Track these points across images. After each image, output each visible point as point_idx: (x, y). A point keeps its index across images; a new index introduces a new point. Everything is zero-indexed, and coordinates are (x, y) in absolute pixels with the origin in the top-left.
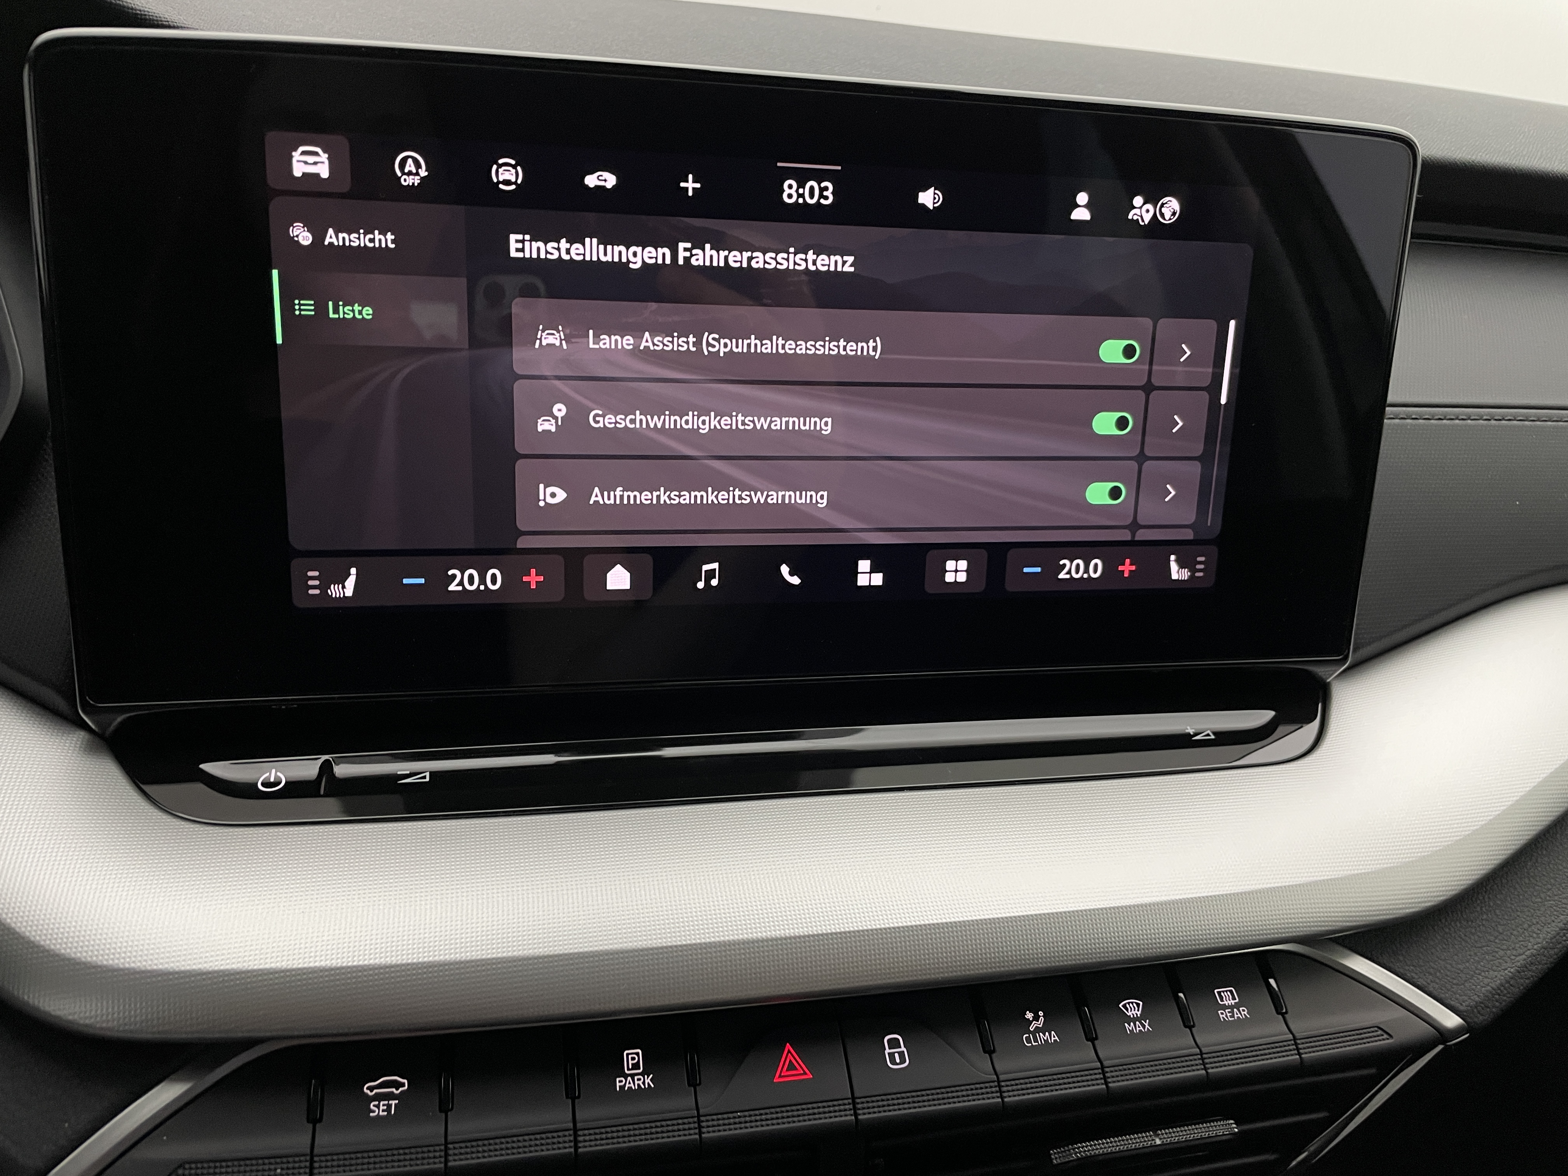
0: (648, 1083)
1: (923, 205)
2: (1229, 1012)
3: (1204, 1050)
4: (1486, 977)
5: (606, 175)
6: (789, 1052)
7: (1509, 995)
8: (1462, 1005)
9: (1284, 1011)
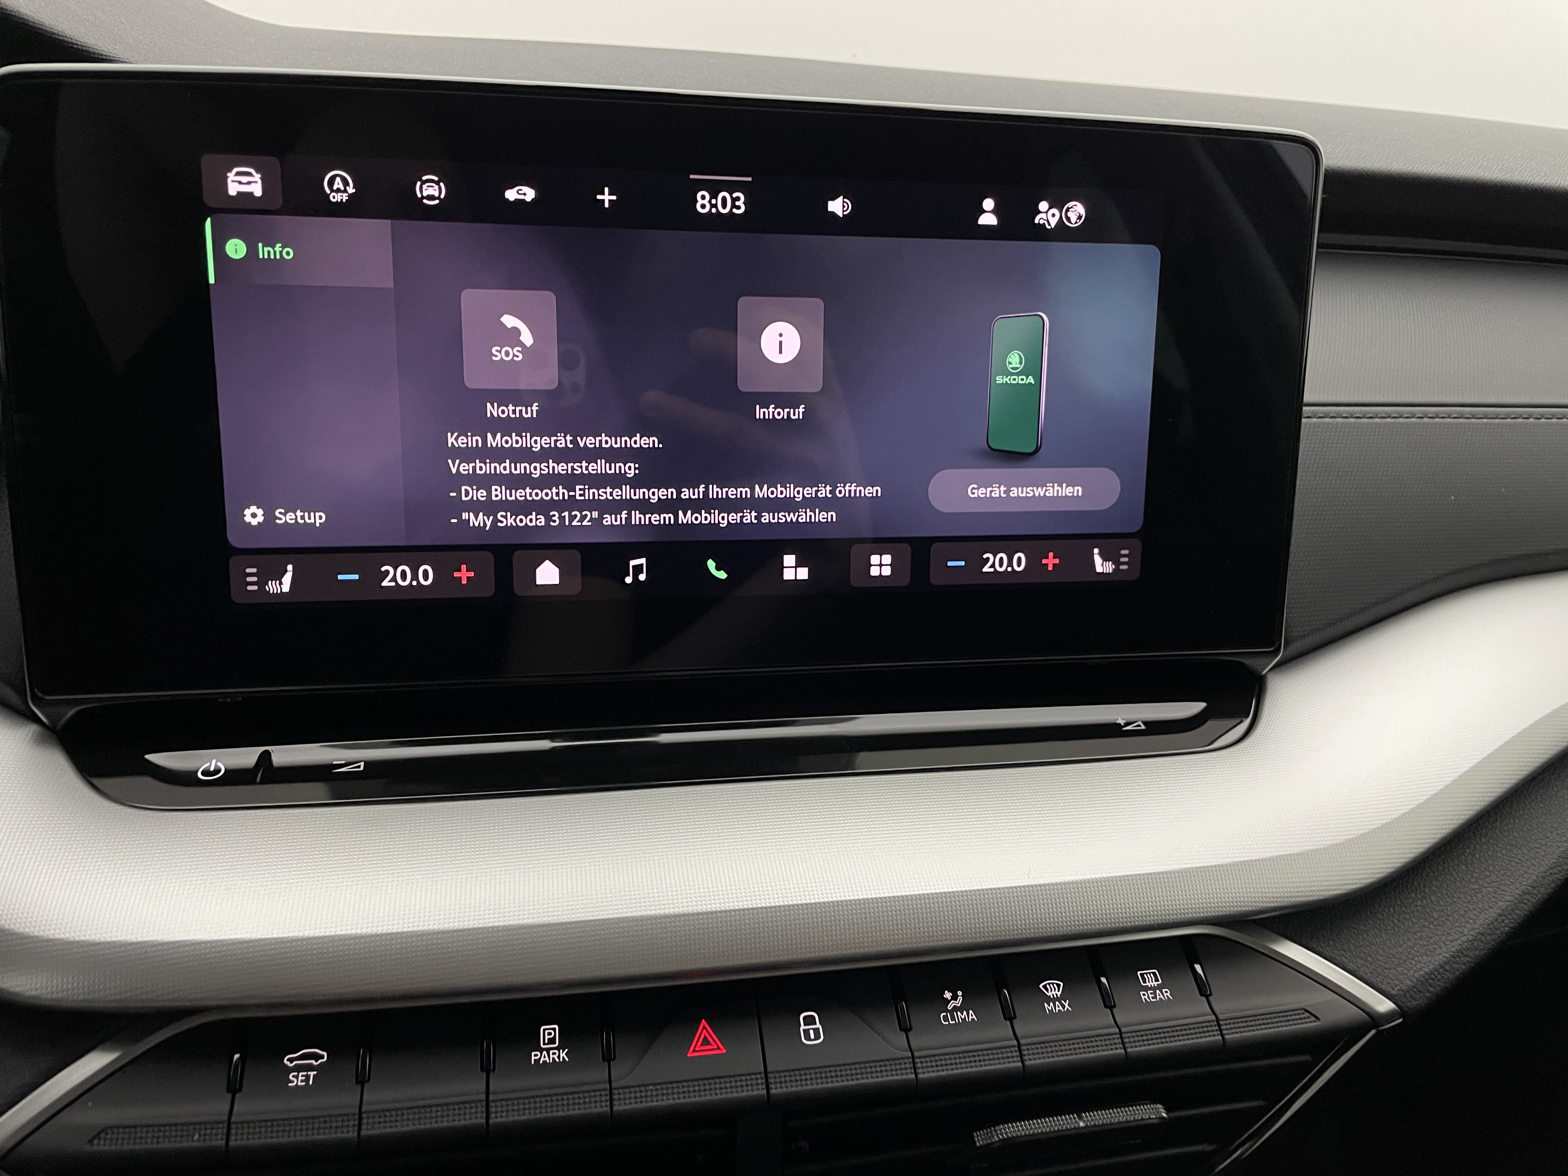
0: (563, 1058)
1: (833, 213)
3: (1124, 1029)
4: (1420, 962)
5: (525, 189)
6: (704, 1027)
7: (1443, 980)
9: (1208, 993)
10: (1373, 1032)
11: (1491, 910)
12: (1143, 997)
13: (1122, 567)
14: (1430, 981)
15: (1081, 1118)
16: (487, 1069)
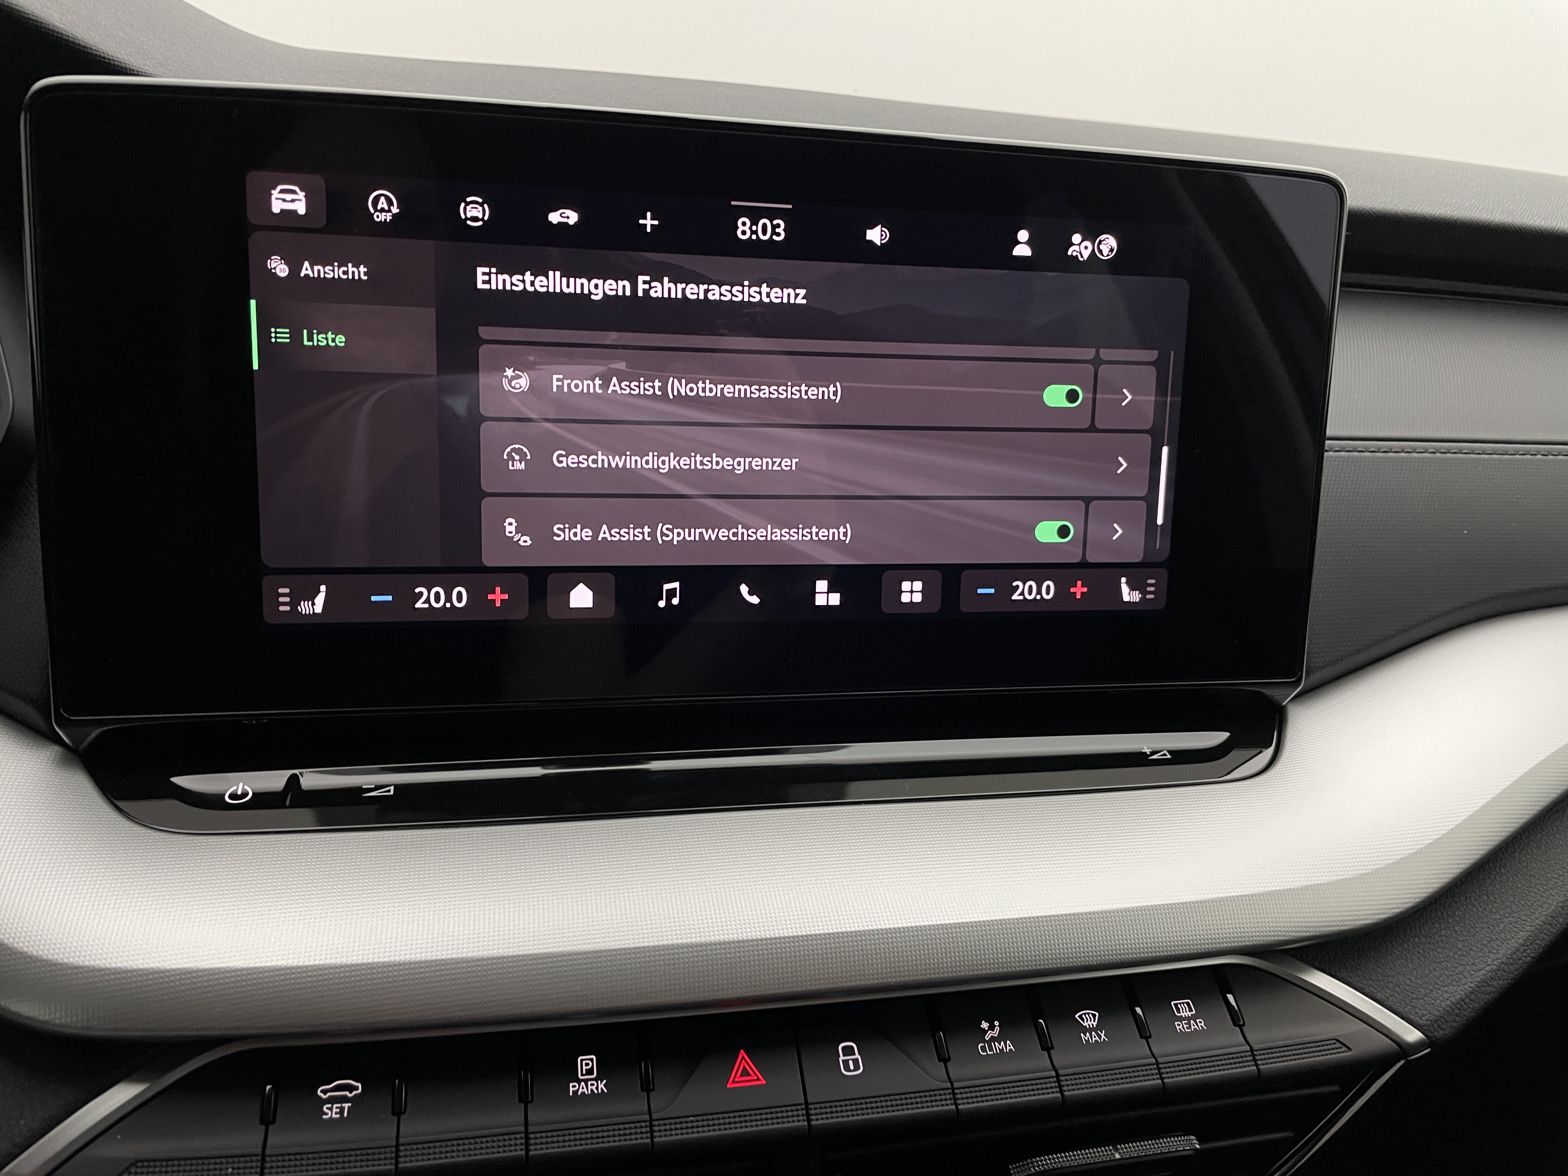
0: (602, 1089)
1: (871, 241)
2: (1185, 1024)
3: (1160, 1060)
4: (1446, 992)
5: (568, 212)
6: (743, 1058)
7: (1469, 1010)
8: (1422, 1019)
9: (1242, 1023)
10: (1402, 1062)
11: (1513, 941)
12: (1178, 1027)
13: (1149, 596)
14: (1457, 1011)
15: (1117, 1150)
16: (525, 1099)
